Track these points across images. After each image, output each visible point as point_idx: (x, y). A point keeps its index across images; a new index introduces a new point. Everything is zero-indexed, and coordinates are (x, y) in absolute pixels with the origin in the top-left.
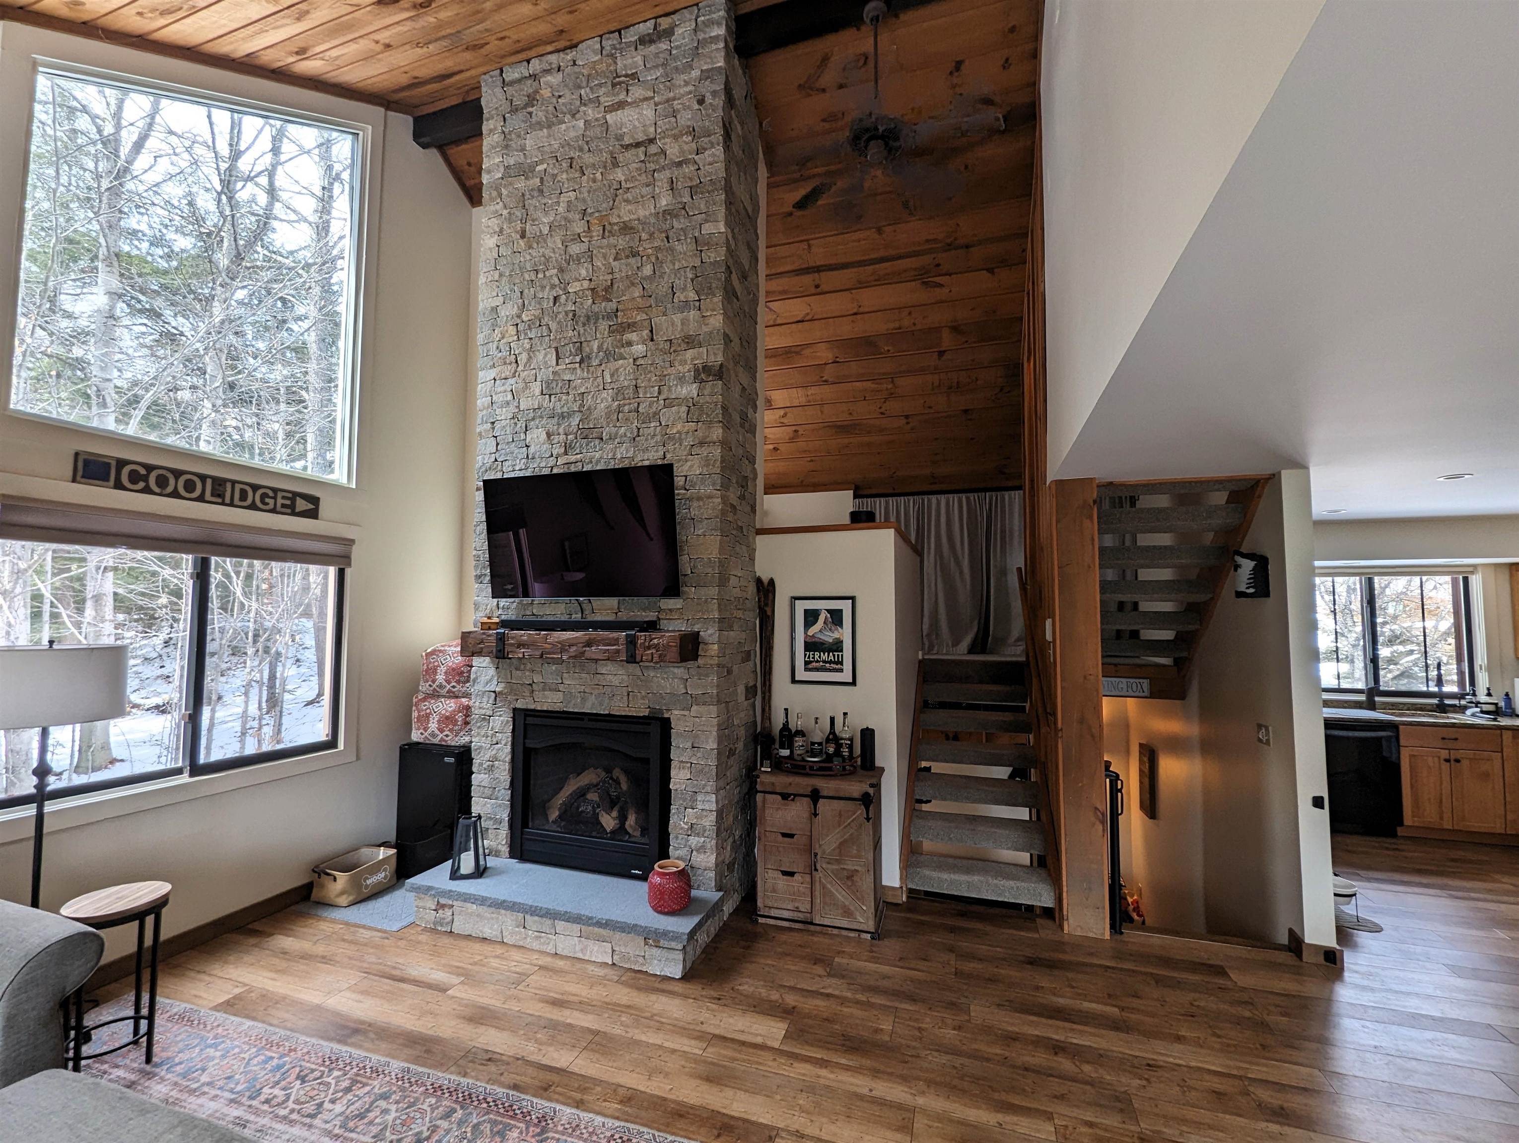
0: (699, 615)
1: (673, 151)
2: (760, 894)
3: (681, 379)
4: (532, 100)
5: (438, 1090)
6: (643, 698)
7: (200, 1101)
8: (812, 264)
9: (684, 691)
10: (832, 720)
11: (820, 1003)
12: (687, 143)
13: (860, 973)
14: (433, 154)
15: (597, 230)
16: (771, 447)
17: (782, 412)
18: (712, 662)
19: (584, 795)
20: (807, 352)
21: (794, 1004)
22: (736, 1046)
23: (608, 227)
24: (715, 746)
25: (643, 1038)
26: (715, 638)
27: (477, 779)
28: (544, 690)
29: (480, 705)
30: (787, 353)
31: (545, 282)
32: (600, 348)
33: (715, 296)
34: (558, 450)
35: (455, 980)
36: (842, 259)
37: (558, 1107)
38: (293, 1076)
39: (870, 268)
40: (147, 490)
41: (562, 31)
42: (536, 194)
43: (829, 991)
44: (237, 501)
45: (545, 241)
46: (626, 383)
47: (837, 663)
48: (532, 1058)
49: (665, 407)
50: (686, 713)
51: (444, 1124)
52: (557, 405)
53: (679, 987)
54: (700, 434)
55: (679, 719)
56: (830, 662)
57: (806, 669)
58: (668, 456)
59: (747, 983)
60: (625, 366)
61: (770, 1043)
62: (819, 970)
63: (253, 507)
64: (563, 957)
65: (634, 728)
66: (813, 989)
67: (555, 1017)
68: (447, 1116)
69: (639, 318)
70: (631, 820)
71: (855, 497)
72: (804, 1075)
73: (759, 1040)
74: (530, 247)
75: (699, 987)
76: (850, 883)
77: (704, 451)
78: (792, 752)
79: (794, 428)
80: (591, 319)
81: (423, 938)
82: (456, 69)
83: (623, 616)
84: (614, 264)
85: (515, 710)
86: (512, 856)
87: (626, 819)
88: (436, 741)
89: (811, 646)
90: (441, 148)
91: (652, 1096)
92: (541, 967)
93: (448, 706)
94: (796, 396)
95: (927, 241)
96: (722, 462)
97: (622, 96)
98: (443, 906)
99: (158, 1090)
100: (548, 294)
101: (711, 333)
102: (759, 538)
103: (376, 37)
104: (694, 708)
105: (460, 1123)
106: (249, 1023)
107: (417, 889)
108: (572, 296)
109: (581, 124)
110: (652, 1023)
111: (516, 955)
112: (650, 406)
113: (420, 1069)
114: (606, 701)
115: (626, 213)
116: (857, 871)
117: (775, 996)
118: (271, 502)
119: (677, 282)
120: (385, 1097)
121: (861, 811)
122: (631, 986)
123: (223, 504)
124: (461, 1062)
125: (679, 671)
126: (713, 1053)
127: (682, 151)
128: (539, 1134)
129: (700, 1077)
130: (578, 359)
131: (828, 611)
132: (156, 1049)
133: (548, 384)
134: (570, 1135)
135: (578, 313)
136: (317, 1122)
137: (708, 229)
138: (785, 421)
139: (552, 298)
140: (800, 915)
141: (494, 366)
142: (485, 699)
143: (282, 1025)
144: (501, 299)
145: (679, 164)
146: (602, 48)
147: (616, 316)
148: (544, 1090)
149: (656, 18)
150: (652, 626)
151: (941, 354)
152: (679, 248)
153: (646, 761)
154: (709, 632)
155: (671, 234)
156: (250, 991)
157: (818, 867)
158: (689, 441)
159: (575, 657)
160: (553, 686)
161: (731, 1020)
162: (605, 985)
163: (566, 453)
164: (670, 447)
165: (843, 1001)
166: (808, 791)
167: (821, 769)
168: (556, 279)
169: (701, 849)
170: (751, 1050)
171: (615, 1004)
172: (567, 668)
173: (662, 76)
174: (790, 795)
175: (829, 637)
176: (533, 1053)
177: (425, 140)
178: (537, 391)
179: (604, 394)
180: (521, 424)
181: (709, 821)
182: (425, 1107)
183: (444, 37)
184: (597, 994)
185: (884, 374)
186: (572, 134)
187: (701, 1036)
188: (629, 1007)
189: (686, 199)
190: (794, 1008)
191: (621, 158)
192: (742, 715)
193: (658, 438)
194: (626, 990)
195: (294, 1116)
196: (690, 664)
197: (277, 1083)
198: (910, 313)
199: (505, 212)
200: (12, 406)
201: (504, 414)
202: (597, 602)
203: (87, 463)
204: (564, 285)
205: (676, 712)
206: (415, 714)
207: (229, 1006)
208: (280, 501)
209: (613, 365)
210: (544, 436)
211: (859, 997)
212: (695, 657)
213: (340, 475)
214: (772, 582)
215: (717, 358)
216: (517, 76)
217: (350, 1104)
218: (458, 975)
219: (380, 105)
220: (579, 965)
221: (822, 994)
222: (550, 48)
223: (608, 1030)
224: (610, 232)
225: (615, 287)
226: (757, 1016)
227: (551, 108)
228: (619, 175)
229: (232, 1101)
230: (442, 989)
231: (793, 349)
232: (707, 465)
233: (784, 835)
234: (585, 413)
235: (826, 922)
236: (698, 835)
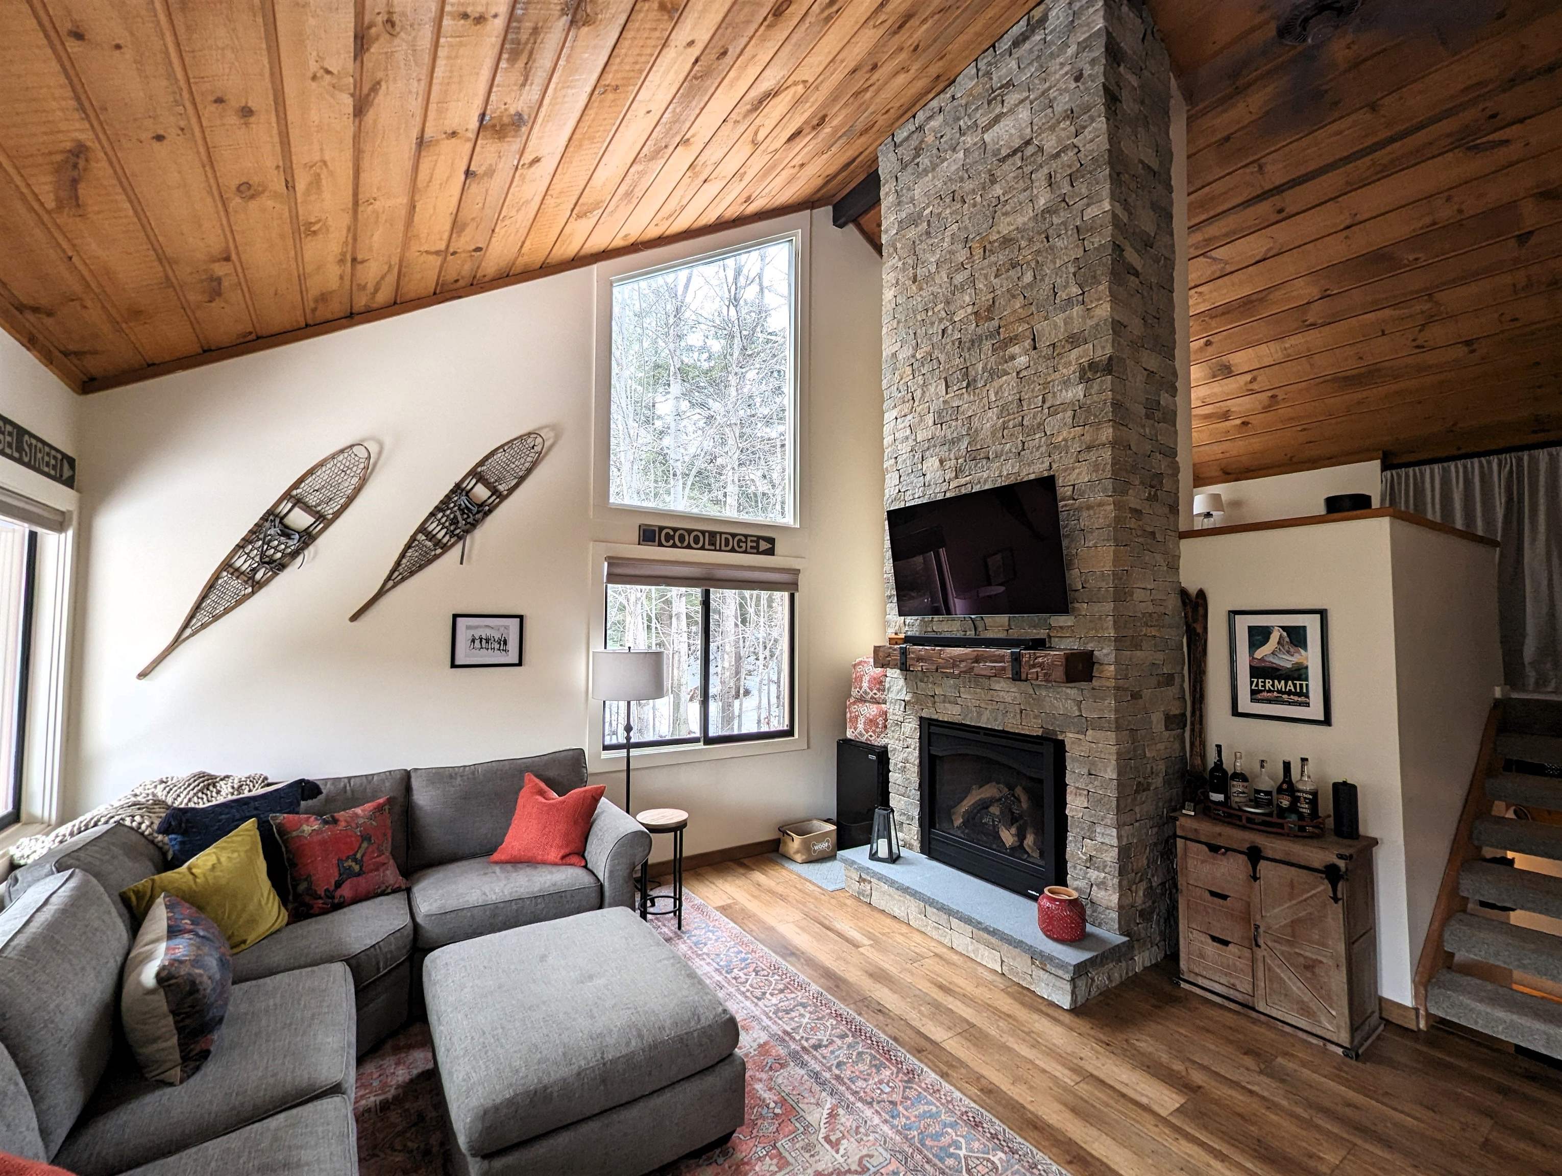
0: (1092, 634)
1: (1050, 143)
2: (1183, 955)
3: (1066, 383)
4: (918, 151)
5: (838, 1016)
6: (1036, 717)
7: (702, 963)
8: (1268, 187)
9: (1077, 713)
10: (1287, 766)
11: (1238, 1096)
12: (1064, 129)
13: (1311, 1086)
14: (851, 227)
15: (978, 253)
16: (1238, 422)
17: (1248, 377)
18: (1108, 684)
19: (987, 808)
20: (1278, 295)
21: (1200, 1083)
22: (1115, 1096)
23: (988, 247)
24: (1115, 776)
25: (1016, 1047)
26: (1112, 658)
27: (894, 777)
28: (944, 702)
29: (895, 711)
30: (1245, 304)
31: (933, 319)
32: (984, 369)
33: (1100, 283)
34: (950, 475)
35: (866, 942)
36: (1312, 166)
37: (925, 1069)
38: (751, 969)
39: (1367, 160)
40: (674, 546)
41: (938, 77)
42: (924, 237)
43: (1255, 1088)
44: (723, 548)
45: (933, 279)
46: (1010, 398)
47: (1300, 694)
48: (913, 1023)
49: (1049, 415)
50: (1081, 737)
51: (839, 1042)
52: (948, 432)
53: (1067, 1018)
54: (1087, 438)
55: (1073, 743)
56: (1289, 693)
57: (1253, 700)
58: (1054, 466)
59: (1146, 1041)
60: (1008, 383)
61: (1156, 1108)
62: (1249, 1061)
63: (733, 550)
64: (957, 952)
65: (1027, 746)
66: (1234, 1079)
67: (939, 999)
68: (843, 1037)
69: (1020, 329)
70: (1029, 840)
71: (1384, 468)
72: (1189, 1155)
73: (1144, 1100)
74: (921, 289)
75: (1088, 1026)
76: (1309, 975)
77: (1092, 456)
78: (1227, 798)
79: (1270, 394)
80: (975, 342)
81: (849, 902)
82: (857, 153)
83: (1015, 634)
84: (994, 281)
85: (921, 718)
86: (922, 852)
87: (1024, 838)
88: (863, 739)
89: (1257, 672)
90: (855, 221)
91: (1011, 1098)
92: (936, 955)
93: (871, 710)
94: (1269, 352)
95: (1466, 89)
96: (1113, 465)
97: (997, 111)
98: (864, 880)
99: (682, 947)
100: (937, 329)
101: (1097, 325)
102: (1185, 544)
103: (792, 164)
104: (1090, 732)
105: (850, 1046)
106: (732, 924)
107: (845, 861)
108: (958, 325)
109: (961, 154)
110: (1027, 1038)
111: (918, 938)
112: (1034, 417)
113: (829, 997)
114: (1000, 717)
115: (1005, 227)
116: (1321, 962)
117: (1178, 1066)
118: (743, 545)
119: (1059, 280)
120: (804, 1006)
121: (1324, 887)
122: (1015, 999)
123: (715, 550)
124: (859, 1004)
125: (1072, 692)
126: (1084, 1089)
127: (1059, 140)
128: (906, 1082)
129: (1065, 1105)
130: (965, 384)
131: (1284, 628)
132: (683, 922)
133: (939, 413)
134: (931, 1095)
135: (964, 340)
136: (760, 1003)
137: (1090, 213)
138: (1255, 386)
139: (940, 331)
140: (1237, 994)
141: (895, 406)
142: (897, 707)
143: (750, 932)
144: (899, 344)
145: (1058, 155)
146: (978, 70)
147: (999, 333)
148: (918, 1051)
149: (1028, 13)
150: (1039, 644)
151: (1523, 239)
152: (1059, 243)
153: (1040, 781)
154: (1105, 651)
155: (1051, 232)
156: (735, 904)
157: (1261, 942)
158: (1076, 447)
159: (965, 672)
160: (952, 699)
161: (1115, 1069)
162: (990, 989)
163: (957, 477)
164: (1056, 457)
165: (1272, 1106)
166: (1245, 847)
167: (1264, 823)
168: (943, 312)
169: (1102, 885)
170: (1130, 1105)
171: (996, 1009)
172: (964, 683)
173: (1036, 70)
174: (1220, 847)
175: (1286, 661)
176: (914, 1020)
177: (843, 220)
178: (931, 423)
179: (990, 413)
180: (918, 455)
181: (1111, 856)
182: (828, 1024)
183: (840, 137)
184: (982, 993)
185: (1417, 292)
186: (954, 168)
187: (1077, 1070)
188: (1009, 1016)
189: (1066, 188)
190: (1200, 1087)
191: (998, 173)
192: (1161, 746)
193: (1043, 449)
194: (1010, 1001)
195: (748, 994)
196: (1083, 685)
197: (742, 969)
198: (1449, 199)
199: (900, 264)
200: (612, 500)
201: (904, 448)
202: (989, 619)
203: (644, 531)
204: (950, 315)
205: (1071, 735)
206: (848, 715)
207: (723, 909)
208: (749, 544)
209: (996, 384)
210: (937, 463)
211: (1299, 1111)
212: (1090, 679)
213: (789, 520)
214: (1201, 594)
215: (1102, 349)
216: (905, 134)
217: (781, 1001)
218: (869, 938)
219: (807, 208)
220: (970, 964)
221: (1244, 1088)
222: (931, 96)
223: (984, 1028)
224: (991, 251)
225: (997, 304)
226: (1148, 1076)
227: (935, 151)
228: (998, 190)
229: (717, 970)
230: (856, 946)
231: (1254, 297)
232: (1096, 471)
233: (1213, 894)
234: (973, 434)
235: (1274, 1013)
236: (1098, 869)
